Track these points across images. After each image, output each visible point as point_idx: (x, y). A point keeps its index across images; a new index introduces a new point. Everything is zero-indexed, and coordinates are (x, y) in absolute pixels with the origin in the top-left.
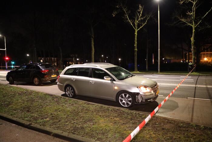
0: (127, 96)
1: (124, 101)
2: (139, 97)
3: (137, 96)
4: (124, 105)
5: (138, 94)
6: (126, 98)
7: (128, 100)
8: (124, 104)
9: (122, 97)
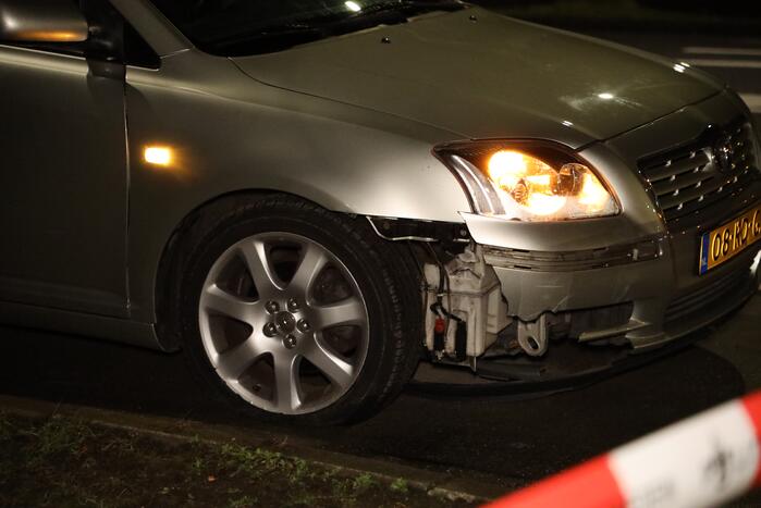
0: (310, 267)
1: (260, 342)
2: (463, 283)
3: (432, 274)
4: (272, 397)
5: (448, 239)
6: (297, 298)
7: (312, 319)
8: (260, 371)
9: (240, 282)
